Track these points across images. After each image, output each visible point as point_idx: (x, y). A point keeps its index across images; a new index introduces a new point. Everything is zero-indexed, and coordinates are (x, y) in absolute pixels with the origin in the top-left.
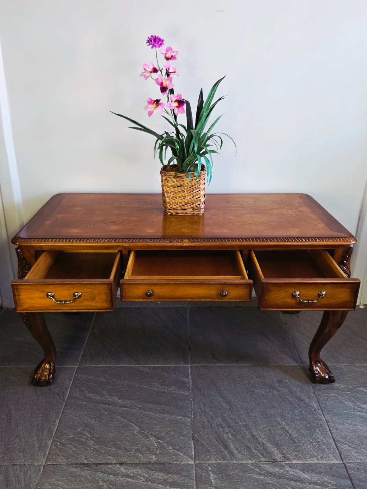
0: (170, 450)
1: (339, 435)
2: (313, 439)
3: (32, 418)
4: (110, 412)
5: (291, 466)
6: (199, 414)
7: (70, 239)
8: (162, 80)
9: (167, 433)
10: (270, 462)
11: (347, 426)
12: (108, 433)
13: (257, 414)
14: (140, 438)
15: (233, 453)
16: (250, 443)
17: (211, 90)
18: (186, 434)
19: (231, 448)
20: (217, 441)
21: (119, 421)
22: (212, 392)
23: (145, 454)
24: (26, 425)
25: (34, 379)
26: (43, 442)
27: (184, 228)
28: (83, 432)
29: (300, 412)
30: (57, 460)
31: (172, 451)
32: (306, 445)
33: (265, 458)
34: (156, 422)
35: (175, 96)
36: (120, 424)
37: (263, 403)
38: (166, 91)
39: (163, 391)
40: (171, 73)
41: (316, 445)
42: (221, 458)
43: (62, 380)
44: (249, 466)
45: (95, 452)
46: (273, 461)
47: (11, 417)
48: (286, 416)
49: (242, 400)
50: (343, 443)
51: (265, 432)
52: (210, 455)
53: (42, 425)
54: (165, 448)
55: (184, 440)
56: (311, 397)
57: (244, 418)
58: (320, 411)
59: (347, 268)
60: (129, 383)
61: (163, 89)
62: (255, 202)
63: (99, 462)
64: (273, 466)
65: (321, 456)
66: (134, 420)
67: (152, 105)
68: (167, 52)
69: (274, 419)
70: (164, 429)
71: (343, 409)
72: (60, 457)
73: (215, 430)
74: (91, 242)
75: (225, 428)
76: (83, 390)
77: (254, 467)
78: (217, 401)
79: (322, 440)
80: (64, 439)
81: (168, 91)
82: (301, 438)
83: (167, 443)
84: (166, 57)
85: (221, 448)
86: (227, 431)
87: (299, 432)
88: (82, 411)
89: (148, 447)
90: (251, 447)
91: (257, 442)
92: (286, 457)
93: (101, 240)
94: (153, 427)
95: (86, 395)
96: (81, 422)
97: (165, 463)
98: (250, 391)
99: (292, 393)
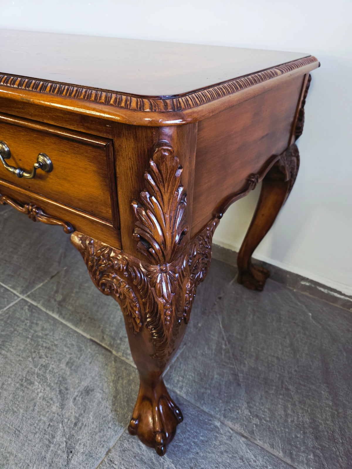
98: (27, 380)
99: (75, 424)
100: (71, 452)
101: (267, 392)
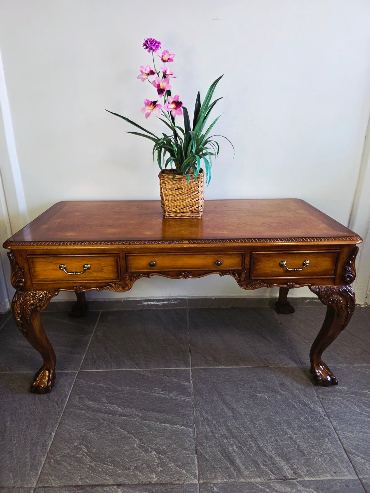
0: (172, 467)
1: (349, 445)
2: (323, 451)
3: (26, 431)
4: (109, 422)
5: (304, 484)
6: (202, 423)
7: (64, 242)
8: (158, 81)
9: (169, 446)
10: (281, 479)
11: (357, 433)
12: (106, 447)
13: (261, 421)
14: (139, 453)
15: (239, 469)
16: (257, 456)
17: (209, 91)
18: (188, 447)
19: (237, 463)
20: (222, 455)
21: (118, 433)
22: (214, 397)
23: (145, 472)
24: (20, 439)
25: (32, 386)
26: (36, 459)
27: (183, 230)
28: (80, 446)
29: (306, 418)
30: (49, 481)
31: (174, 468)
32: (317, 458)
33: (274, 475)
34: (157, 433)
35: (172, 98)
36: (119, 436)
37: (266, 409)
38: (163, 93)
39: (163, 397)
40: (167, 75)
41: (327, 457)
42: (228, 476)
43: (62, 386)
44: (258, 485)
45: (91, 470)
46: (284, 478)
47: (6, 429)
48: (292, 423)
49: (245, 406)
50: (356, 455)
51: (272, 443)
52: (215, 472)
53: (36, 439)
54: (167, 465)
55: (187, 454)
56: (315, 402)
57: (248, 427)
58: (326, 417)
59: (352, 269)
60: (130, 389)
61: (161, 91)
62: (252, 206)
63: (95, 483)
64: (284, 485)
65: (334, 471)
66: (134, 431)
67: (149, 107)
68: (163, 55)
69: (280, 427)
70: (166, 441)
71: (350, 414)
72: (53, 478)
73: (219, 441)
74: (86, 245)
75: (229, 439)
76: (82, 397)
77: (264, 487)
78: (220, 407)
79: (333, 451)
80: (58, 455)
81: (165, 93)
82: (311, 450)
83: (168, 458)
84: (162, 59)
85: (227, 463)
86: (232, 443)
87: (308, 442)
88: (80, 421)
89: (148, 463)
90: (258, 462)
91: (264, 455)
92: (297, 474)
93: (96, 243)
94: (154, 439)
95: (85, 403)
96: (78, 434)
97: (166, 484)
98: (252, 396)
99: (295, 397)
100: (307, 405)
101: (339, 349)
